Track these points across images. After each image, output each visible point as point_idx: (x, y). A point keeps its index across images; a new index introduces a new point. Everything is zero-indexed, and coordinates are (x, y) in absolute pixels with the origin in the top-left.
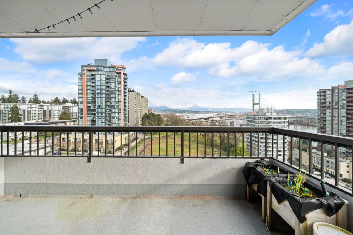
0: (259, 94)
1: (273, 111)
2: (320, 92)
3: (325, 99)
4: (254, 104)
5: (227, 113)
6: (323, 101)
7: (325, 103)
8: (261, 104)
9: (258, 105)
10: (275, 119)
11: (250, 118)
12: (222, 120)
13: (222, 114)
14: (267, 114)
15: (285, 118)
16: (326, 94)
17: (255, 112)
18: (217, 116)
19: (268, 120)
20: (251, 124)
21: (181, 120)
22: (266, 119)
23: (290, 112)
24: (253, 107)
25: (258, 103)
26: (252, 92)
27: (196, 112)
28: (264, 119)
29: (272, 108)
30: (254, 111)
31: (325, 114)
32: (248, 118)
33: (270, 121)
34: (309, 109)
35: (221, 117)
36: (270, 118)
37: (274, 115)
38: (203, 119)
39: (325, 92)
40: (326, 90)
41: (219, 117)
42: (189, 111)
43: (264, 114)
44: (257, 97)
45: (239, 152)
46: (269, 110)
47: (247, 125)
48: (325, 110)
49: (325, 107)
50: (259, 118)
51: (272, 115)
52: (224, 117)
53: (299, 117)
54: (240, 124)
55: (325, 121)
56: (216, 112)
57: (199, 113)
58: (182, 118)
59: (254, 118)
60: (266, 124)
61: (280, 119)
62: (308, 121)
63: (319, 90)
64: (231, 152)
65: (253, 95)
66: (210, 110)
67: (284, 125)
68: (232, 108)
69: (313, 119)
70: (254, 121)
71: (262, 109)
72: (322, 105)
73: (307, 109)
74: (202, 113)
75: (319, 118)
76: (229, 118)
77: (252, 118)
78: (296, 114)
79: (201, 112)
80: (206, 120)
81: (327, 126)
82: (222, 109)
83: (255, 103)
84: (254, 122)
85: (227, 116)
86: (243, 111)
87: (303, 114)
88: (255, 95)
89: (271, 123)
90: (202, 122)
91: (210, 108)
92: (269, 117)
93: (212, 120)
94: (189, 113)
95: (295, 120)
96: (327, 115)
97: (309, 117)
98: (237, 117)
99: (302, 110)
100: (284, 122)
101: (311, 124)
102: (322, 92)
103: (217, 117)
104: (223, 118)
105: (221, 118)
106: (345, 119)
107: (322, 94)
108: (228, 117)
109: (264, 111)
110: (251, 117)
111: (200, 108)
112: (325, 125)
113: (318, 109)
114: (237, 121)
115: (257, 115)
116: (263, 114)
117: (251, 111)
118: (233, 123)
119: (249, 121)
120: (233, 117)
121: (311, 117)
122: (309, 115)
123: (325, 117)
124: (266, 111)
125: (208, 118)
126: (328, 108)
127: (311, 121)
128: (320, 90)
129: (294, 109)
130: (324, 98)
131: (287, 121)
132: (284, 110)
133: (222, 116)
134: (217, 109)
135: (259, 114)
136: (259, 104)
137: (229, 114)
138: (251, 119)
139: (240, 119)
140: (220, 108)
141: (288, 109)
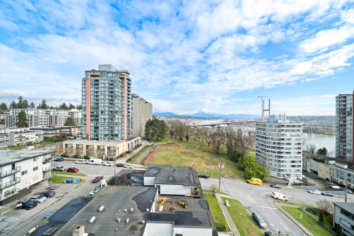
0: (269, 99)
1: (285, 118)
2: (340, 98)
3: (345, 105)
4: (264, 110)
5: (235, 120)
6: (342, 107)
7: (345, 109)
8: (271, 111)
9: (268, 111)
10: (288, 126)
12: (229, 127)
13: (229, 121)
14: (279, 121)
15: (299, 126)
16: (347, 99)
17: (265, 119)
18: (223, 123)
19: (280, 127)
20: (261, 132)
21: (186, 127)
22: (278, 127)
23: (303, 119)
24: (263, 113)
25: (268, 109)
26: (262, 97)
27: (202, 118)
28: (276, 126)
29: (285, 115)
30: (264, 117)
31: (345, 121)
32: (257, 125)
33: (282, 128)
34: (325, 116)
35: (228, 124)
36: (282, 126)
37: (287, 122)
38: (209, 125)
39: (345, 97)
40: (347, 95)
41: (226, 124)
43: (275, 121)
45: (248, 162)
46: (281, 117)
47: (257, 132)
48: (345, 117)
49: (345, 113)
50: (270, 125)
51: (285, 122)
52: (231, 124)
53: (313, 124)
54: (248, 131)
55: (345, 129)
56: (223, 119)
57: (205, 120)
59: (264, 125)
60: (277, 132)
61: (294, 126)
62: (324, 129)
63: (338, 95)
64: (239, 162)
65: (263, 100)
67: (298, 133)
68: (240, 115)
69: (329, 126)
70: (264, 129)
71: (274, 116)
72: (342, 112)
73: (323, 116)
74: (208, 120)
75: (338, 126)
76: (236, 125)
77: (263, 125)
78: (310, 121)
79: (207, 118)
80: (213, 126)
81: (348, 135)
82: (229, 115)
83: (265, 109)
84: (264, 130)
85: (234, 123)
86: (251, 117)
87: (318, 122)
88: (264, 101)
89: (283, 132)
90: (208, 129)
91: (217, 115)
92: (282, 124)
93: (219, 127)
94: (195, 119)
95: (309, 128)
96: (348, 122)
97: (324, 125)
98: (246, 124)
99: (317, 117)
100: (298, 130)
101: (327, 132)
102: (342, 97)
103: (224, 124)
104: (230, 125)
105: (228, 125)
107: (342, 99)
108: (235, 123)
109: (276, 118)
110: (261, 125)
111: (206, 115)
112: (345, 134)
113: (336, 116)
114: (245, 128)
115: (268, 123)
116: (274, 121)
117: (261, 117)
118: (241, 130)
119: (259, 129)
120: (241, 124)
121: (326, 125)
122: (325, 122)
123: (345, 125)
124: (278, 118)
125: (215, 125)
126: (348, 115)
127: (327, 129)
128: (339, 95)
129: (308, 116)
130: (344, 103)
131: (302, 128)
132: (297, 117)
134: (224, 115)
135: (270, 121)
136: (269, 110)
137: (237, 121)
138: (261, 126)
139: (248, 126)
140: (227, 114)
141: (301, 116)
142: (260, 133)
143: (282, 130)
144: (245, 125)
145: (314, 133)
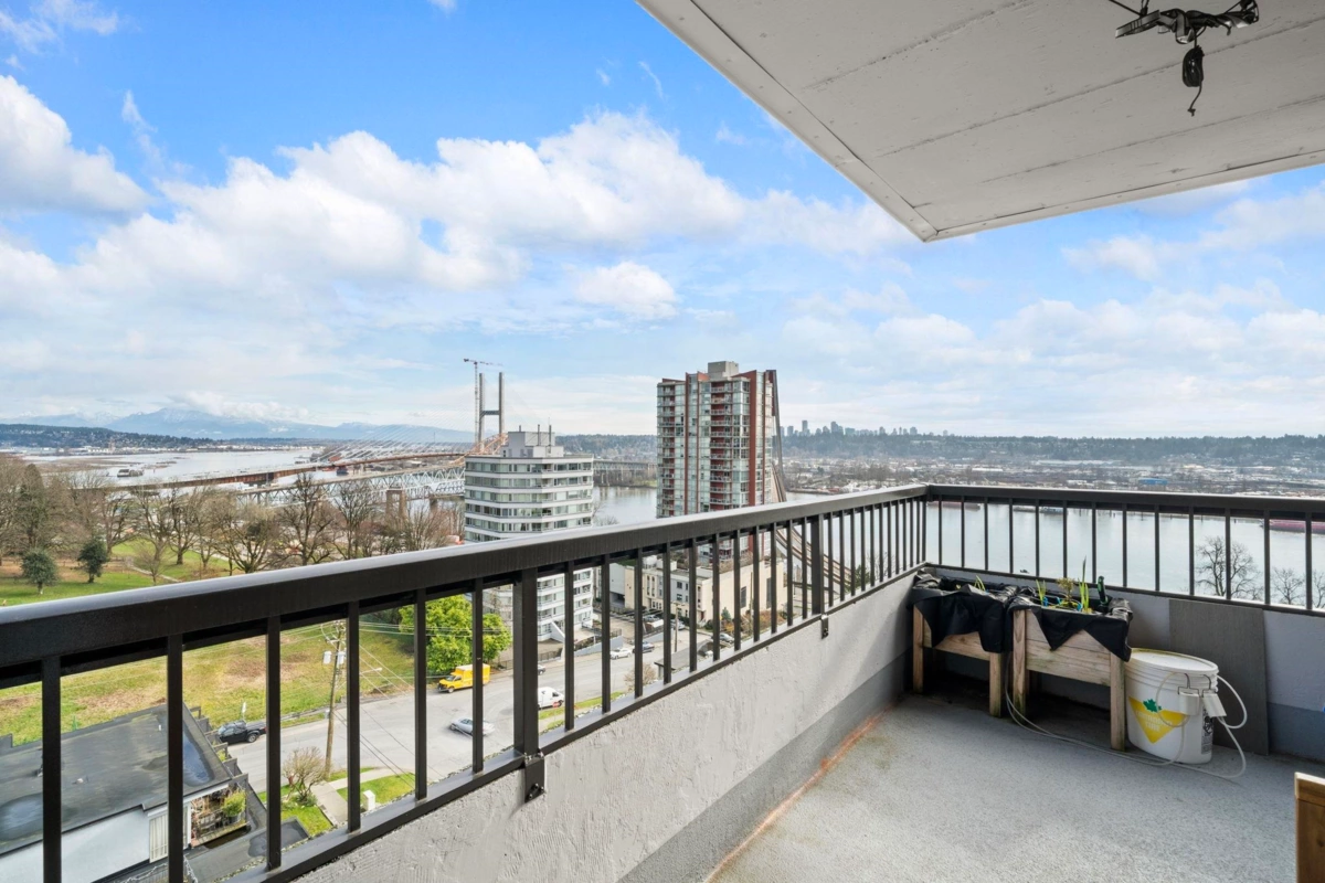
0: (501, 374)
1: (553, 443)
2: (664, 387)
3: (672, 408)
4: (483, 413)
5: (373, 450)
6: (668, 413)
7: (673, 418)
8: (505, 414)
9: (497, 417)
10: (561, 468)
11: (479, 467)
12: (346, 482)
13: (344, 453)
14: (538, 452)
15: (587, 466)
16: (677, 393)
17: (486, 445)
18: (318, 464)
19: (539, 472)
20: (483, 493)
21: (74, 494)
22: (534, 471)
23: (587, 444)
24: (480, 423)
25: (497, 409)
26: (476, 363)
27: (185, 441)
28: (528, 470)
29: (553, 431)
30: (484, 438)
31: (672, 450)
32: (470, 466)
33: (545, 475)
34: (634, 437)
35: (342, 470)
36: (546, 467)
37: (558, 454)
38: (239, 478)
39: (672, 387)
40: (677, 381)
41: (333, 467)
42: (135, 439)
43: (525, 452)
44: (491, 388)
46: (542, 437)
47: (468, 495)
48: (672, 440)
49: (672, 429)
50: (510, 466)
51: (552, 455)
52: (356, 466)
53: (610, 460)
54: (430, 495)
55: (672, 471)
56: (316, 444)
57: (209, 450)
58: (81, 479)
59: (494, 468)
60: (532, 488)
61: (574, 467)
62: (632, 471)
63: (661, 381)
65: (481, 375)
66: (281, 431)
67: (583, 488)
68: (394, 428)
69: (641, 465)
70: (492, 479)
71: (521, 434)
72: (668, 424)
73: (630, 436)
74: (230, 449)
75: (661, 462)
76: (379, 473)
77: (488, 468)
78: (603, 451)
79: (221, 442)
80: (259, 484)
82: (345, 428)
83: (487, 408)
84: (493, 483)
85: (370, 464)
86: (440, 438)
87: (620, 453)
88: (485, 377)
89: (548, 485)
90: (232, 495)
91: (278, 424)
92: (544, 462)
94: (135, 449)
95: (602, 471)
96: (677, 452)
97: (633, 461)
98: (418, 465)
99: (617, 438)
100: (585, 479)
101: (639, 480)
102: (668, 386)
103: (320, 468)
104: (351, 474)
105: (338, 474)
106: (707, 463)
107: (668, 391)
108: (375, 465)
109: (529, 441)
110: (483, 465)
111: (215, 424)
112: (672, 481)
113: (658, 437)
114: (416, 481)
115: (504, 457)
116: (522, 451)
117: (473, 440)
118: (399, 492)
119: (477, 481)
120: (398, 463)
121: (637, 460)
122: (635, 454)
123: (672, 460)
124: (535, 442)
125: (271, 476)
126: (678, 434)
127: (639, 473)
128: (664, 380)
129: (599, 436)
130: (671, 404)
131: (590, 473)
132: (572, 437)
133: (347, 461)
134: (317, 428)
135: (510, 450)
136: (499, 413)
137: (379, 453)
138: (482, 471)
139: (430, 475)
140: (335, 425)
141: (582, 436)
142: (478, 495)
143: (546, 481)
144: (416, 471)
145: (614, 485)
